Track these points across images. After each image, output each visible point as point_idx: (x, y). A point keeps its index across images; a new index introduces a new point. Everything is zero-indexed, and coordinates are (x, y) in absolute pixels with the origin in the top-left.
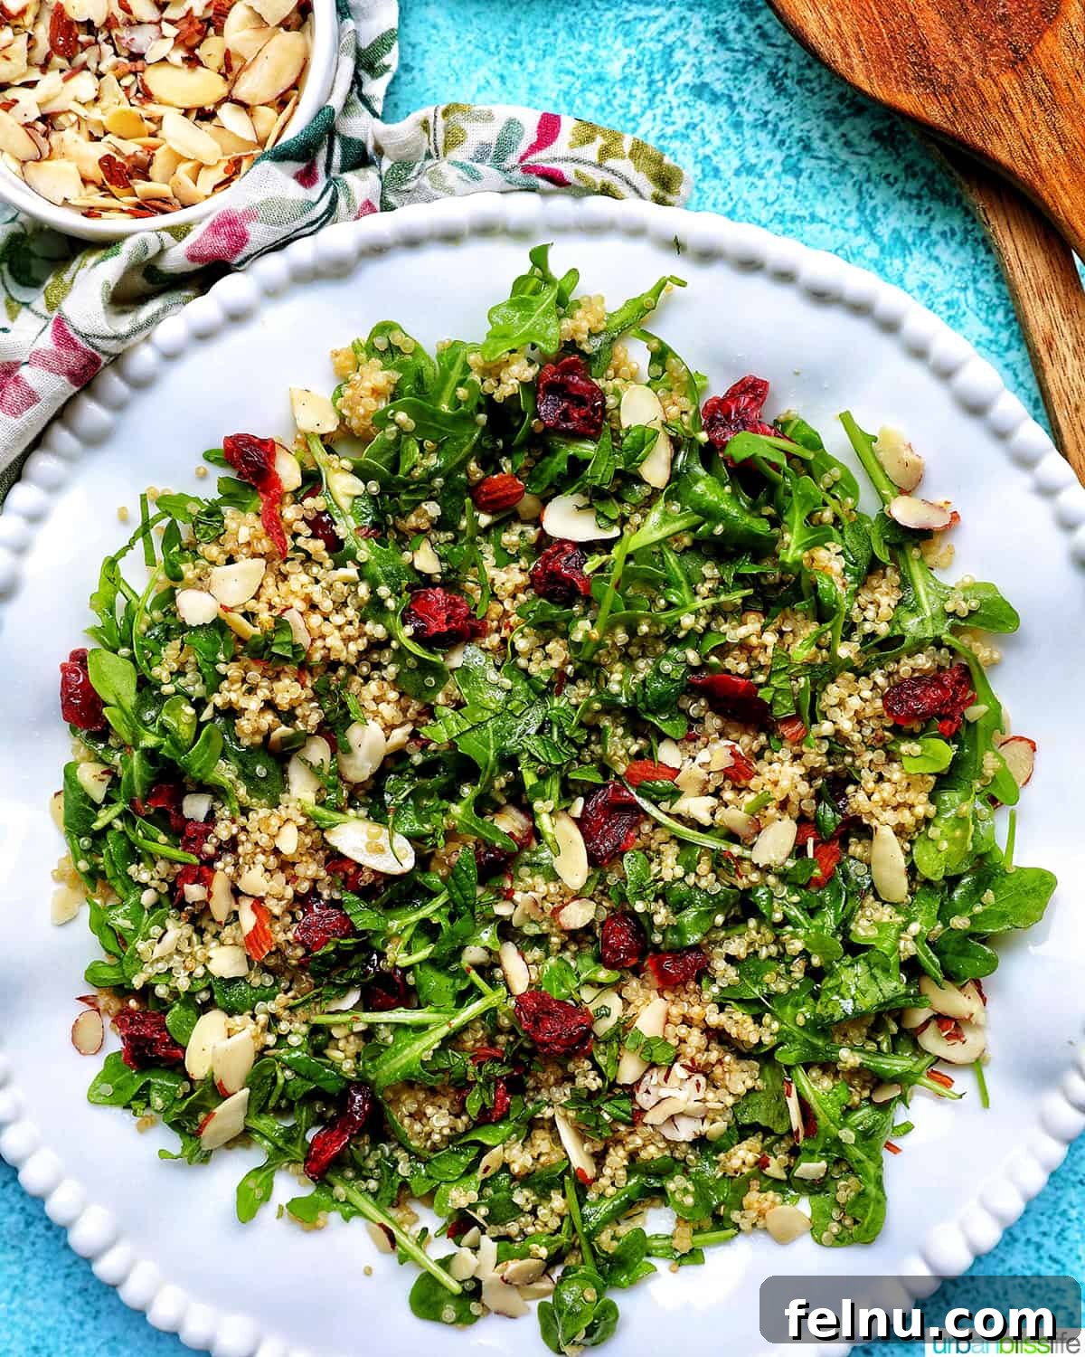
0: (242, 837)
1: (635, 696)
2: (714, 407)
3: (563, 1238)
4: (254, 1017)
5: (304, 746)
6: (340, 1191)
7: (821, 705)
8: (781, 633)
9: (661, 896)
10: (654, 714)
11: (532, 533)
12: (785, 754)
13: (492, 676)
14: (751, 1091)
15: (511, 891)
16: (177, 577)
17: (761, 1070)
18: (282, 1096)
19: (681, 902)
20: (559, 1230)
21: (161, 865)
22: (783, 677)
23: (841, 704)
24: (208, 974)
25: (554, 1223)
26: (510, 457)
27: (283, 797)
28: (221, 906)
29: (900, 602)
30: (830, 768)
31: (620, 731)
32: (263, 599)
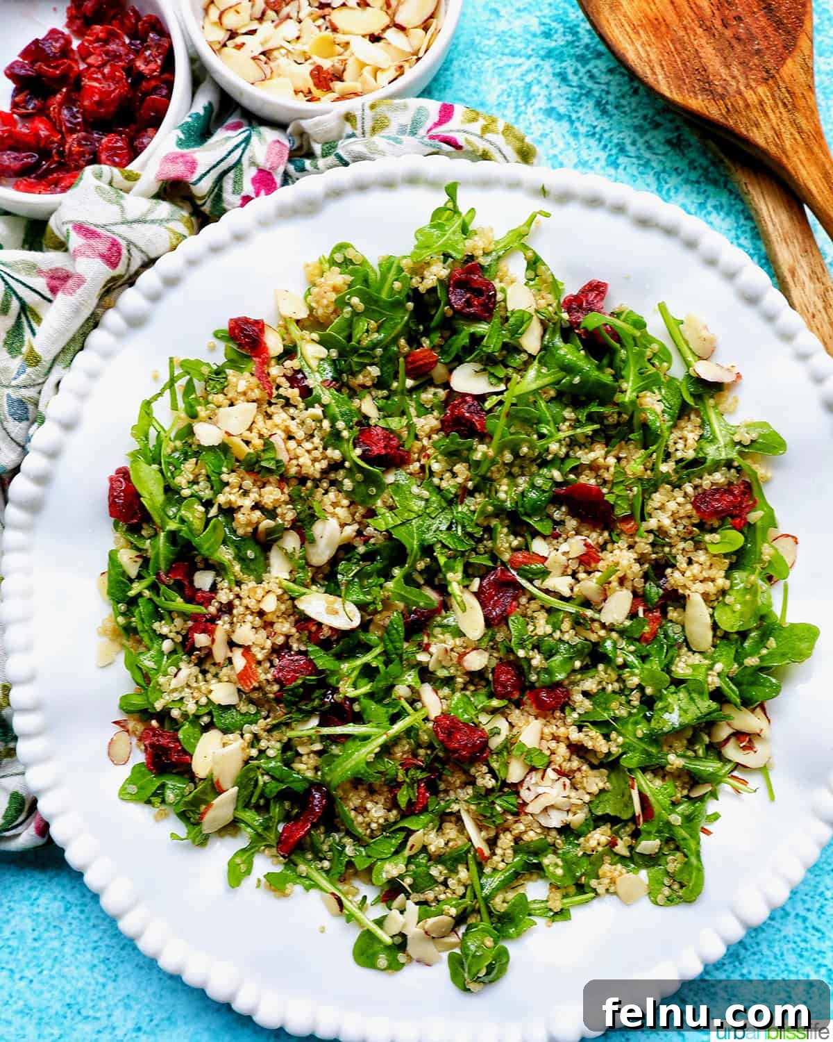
0: (237, 602)
1: (517, 503)
2: (570, 301)
3: (467, 901)
4: (242, 735)
5: (281, 538)
6: (302, 868)
7: (648, 509)
8: (619, 459)
9: (536, 647)
10: (529, 516)
11: (442, 393)
12: (623, 543)
13: (415, 490)
14: (602, 791)
15: (428, 645)
16: (194, 416)
17: (608, 777)
18: (262, 796)
19: (551, 651)
20: (463, 896)
21: (178, 621)
22: (622, 487)
23: (662, 508)
24: (210, 702)
25: (461, 890)
26: (428, 337)
27: (265, 576)
28: (220, 653)
29: (701, 436)
30: (654, 556)
31: (505, 530)
32: (255, 431)
